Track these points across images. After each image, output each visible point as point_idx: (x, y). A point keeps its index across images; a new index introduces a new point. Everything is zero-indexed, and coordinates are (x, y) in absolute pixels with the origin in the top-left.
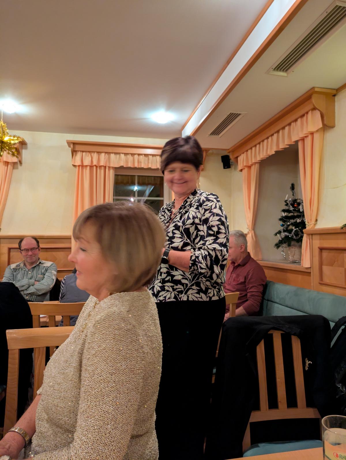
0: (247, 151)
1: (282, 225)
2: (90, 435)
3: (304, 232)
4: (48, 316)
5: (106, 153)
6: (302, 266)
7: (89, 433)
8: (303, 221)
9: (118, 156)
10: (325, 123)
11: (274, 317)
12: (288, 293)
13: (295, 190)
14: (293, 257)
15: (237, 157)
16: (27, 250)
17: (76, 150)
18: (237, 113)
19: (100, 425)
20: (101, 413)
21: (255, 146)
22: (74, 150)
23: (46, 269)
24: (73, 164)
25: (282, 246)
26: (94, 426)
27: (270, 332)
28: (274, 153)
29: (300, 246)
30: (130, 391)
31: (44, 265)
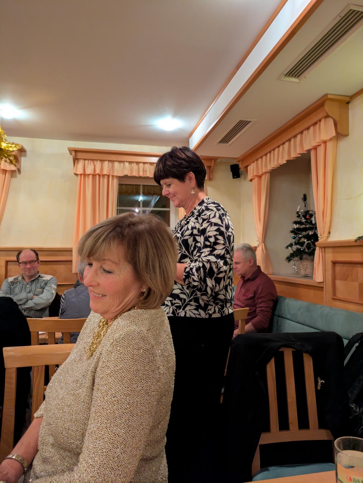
0: (257, 160)
1: (293, 237)
2: (97, 458)
3: (316, 245)
4: (47, 333)
5: (109, 161)
6: (315, 281)
7: (96, 456)
8: (316, 233)
9: (122, 164)
10: (339, 131)
11: (285, 334)
12: (300, 309)
13: (307, 201)
14: (305, 271)
15: (247, 167)
16: (26, 263)
17: (78, 157)
18: (247, 120)
19: (109, 448)
20: (111, 435)
21: (266, 155)
22: (76, 158)
23: (45, 283)
24: (75, 173)
25: (294, 260)
26: (103, 449)
27: (280, 350)
28: (285, 162)
29: (313, 260)
30: (143, 414)
31: (43, 279)
